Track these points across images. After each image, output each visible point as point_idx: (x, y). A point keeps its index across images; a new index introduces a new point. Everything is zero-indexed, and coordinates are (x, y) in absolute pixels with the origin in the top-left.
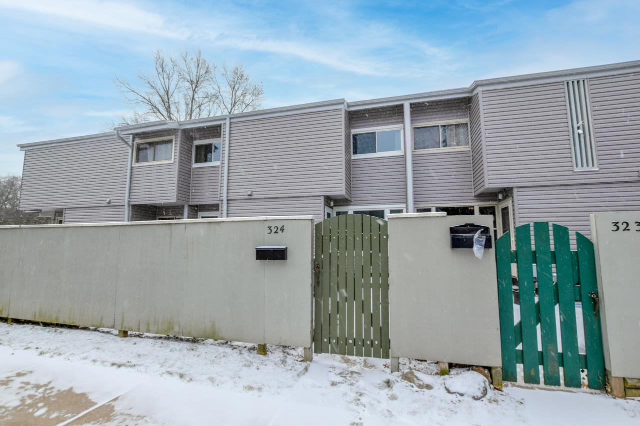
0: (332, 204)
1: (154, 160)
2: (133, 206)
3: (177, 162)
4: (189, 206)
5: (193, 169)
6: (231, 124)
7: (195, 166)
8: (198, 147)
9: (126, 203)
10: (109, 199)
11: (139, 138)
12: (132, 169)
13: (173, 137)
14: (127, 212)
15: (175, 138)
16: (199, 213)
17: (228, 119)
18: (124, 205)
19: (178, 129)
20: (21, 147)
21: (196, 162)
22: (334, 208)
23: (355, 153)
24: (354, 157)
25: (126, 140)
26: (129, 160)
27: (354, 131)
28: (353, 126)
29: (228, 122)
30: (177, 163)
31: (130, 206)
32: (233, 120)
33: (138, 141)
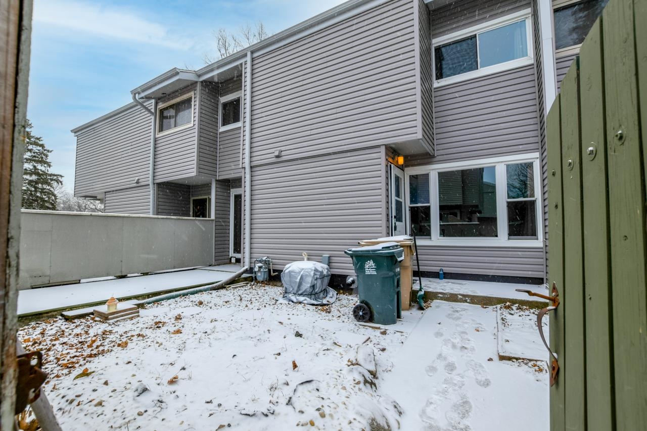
0: (401, 160)
1: (175, 126)
2: (159, 184)
3: (197, 124)
4: (216, 180)
5: (221, 133)
6: (253, 60)
7: (222, 129)
8: (225, 105)
9: (150, 182)
10: (137, 178)
11: (161, 102)
12: (155, 140)
13: (192, 94)
14: (152, 192)
15: (195, 94)
16: (232, 190)
17: (249, 54)
18: (149, 185)
19: (196, 82)
20: (75, 133)
21: (224, 125)
22: (406, 169)
23: (440, 76)
24: (436, 84)
25: (149, 108)
26: (152, 130)
27: (437, 41)
28: (434, 32)
29: (249, 58)
30: (196, 126)
31: (155, 185)
32: (255, 55)
33: (161, 106)
